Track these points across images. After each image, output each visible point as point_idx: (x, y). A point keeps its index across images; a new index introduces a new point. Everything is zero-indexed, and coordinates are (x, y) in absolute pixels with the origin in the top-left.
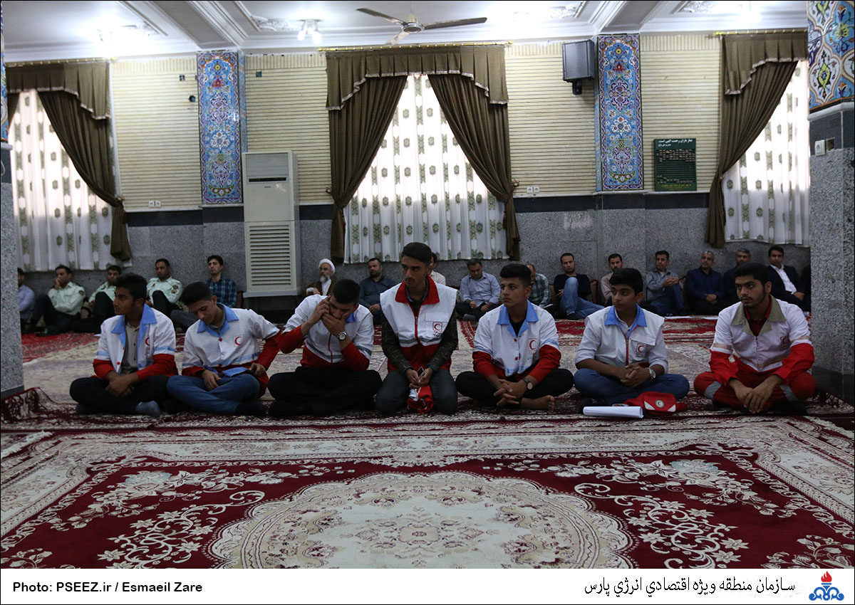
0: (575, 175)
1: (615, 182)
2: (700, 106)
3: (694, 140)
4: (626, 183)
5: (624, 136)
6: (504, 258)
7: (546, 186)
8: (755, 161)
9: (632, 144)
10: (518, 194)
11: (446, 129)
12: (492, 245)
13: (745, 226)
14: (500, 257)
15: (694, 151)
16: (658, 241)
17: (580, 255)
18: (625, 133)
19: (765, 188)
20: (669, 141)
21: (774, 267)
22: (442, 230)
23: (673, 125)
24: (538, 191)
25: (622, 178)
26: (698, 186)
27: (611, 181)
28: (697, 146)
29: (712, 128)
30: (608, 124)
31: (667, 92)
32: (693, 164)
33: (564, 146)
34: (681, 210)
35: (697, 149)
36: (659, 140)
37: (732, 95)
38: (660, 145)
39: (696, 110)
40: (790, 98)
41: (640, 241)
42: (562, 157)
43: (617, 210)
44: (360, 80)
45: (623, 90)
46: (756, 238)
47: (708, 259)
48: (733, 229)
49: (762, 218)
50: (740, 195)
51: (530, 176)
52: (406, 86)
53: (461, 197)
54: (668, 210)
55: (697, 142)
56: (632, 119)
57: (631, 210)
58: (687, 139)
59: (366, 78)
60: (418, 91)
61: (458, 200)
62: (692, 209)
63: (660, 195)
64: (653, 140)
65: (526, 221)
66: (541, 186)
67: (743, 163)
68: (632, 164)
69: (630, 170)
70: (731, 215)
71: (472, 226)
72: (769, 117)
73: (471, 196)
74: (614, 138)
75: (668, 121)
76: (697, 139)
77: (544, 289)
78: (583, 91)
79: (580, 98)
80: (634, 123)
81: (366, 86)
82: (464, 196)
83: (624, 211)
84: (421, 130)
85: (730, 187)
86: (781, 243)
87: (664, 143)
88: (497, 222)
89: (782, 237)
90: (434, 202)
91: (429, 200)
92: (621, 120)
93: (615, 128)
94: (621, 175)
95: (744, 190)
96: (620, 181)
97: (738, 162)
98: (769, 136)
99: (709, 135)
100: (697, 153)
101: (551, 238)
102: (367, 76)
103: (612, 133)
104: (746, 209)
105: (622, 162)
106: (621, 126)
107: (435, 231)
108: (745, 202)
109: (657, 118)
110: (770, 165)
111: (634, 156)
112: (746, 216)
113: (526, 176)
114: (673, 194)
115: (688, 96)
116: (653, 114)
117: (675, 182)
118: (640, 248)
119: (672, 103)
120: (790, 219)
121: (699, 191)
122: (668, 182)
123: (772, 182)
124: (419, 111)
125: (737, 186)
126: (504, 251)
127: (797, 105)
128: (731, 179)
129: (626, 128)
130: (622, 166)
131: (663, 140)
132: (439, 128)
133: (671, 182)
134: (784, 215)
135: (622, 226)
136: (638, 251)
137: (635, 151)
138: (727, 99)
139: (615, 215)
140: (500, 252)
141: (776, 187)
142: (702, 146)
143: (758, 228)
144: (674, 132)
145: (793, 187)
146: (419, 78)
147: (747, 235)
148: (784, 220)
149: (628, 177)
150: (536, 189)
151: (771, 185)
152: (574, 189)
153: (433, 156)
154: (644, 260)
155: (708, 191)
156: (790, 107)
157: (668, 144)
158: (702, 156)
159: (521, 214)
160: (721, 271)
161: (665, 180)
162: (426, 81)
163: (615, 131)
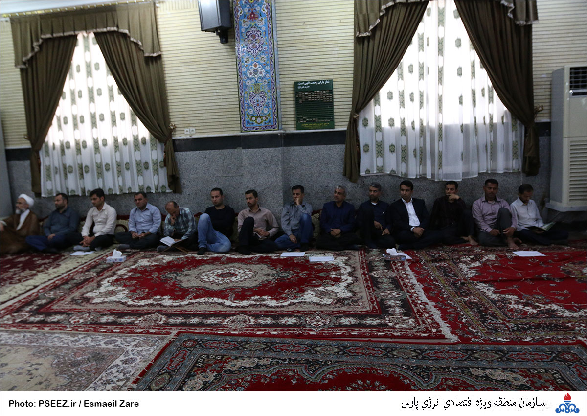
0: (225, 117)
1: (253, 124)
2: (337, 49)
3: (331, 81)
4: (263, 124)
5: (260, 81)
6: (167, 191)
7: (201, 128)
8: (389, 100)
9: (267, 88)
10: (178, 136)
11: (112, 81)
12: (156, 180)
13: (379, 162)
14: (164, 191)
15: (331, 92)
16: (301, 175)
17: (233, 189)
18: (260, 78)
19: (398, 125)
20: (307, 84)
21: (404, 201)
22: (113, 169)
23: (312, 68)
24: (194, 132)
25: (259, 120)
26: (336, 124)
27: (248, 122)
28: (334, 87)
29: (348, 69)
30: (244, 70)
31: (305, 37)
32: (331, 104)
33: (215, 91)
34: (322, 147)
35: (334, 90)
36: (298, 82)
37: (364, 38)
38: (299, 87)
39: (333, 53)
40: (421, 38)
41: (276, 178)
42: (213, 101)
43: (255, 150)
44: (38, 41)
45: (257, 38)
46: (389, 173)
47: (338, 193)
48: (368, 163)
49: (394, 154)
50: (374, 131)
51: (186, 119)
52: (77, 44)
53: (128, 139)
54: (309, 147)
55: (334, 83)
56: (266, 64)
57: (268, 149)
58: (324, 81)
59: (42, 39)
60: (87, 48)
61: (125, 142)
62: (332, 146)
63: (302, 134)
64: (293, 82)
65: (186, 159)
66: (196, 128)
67: (377, 102)
68: (267, 106)
69: (265, 112)
70: (366, 151)
71: (138, 164)
72: (401, 57)
73: (136, 139)
74: (250, 83)
75: (307, 64)
76: (334, 80)
77: (188, 221)
78: (229, 40)
79: (227, 47)
80: (268, 68)
81: (44, 46)
82: (130, 139)
83: (262, 150)
84: (90, 82)
85: (366, 124)
86: (412, 177)
87: (303, 85)
88: (159, 160)
89: (413, 170)
90: (105, 144)
91: (100, 143)
92: (255, 66)
93: (251, 74)
94: (257, 117)
95: (378, 127)
96: (257, 123)
97: (373, 101)
98: (401, 76)
99: (346, 76)
100: (334, 93)
101: (207, 173)
102: (43, 36)
103: (248, 78)
104: (380, 146)
105: (258, 105)
106: (256, 71)
107: (107, 170)
108: (379, 139)
109: (297, 62)
110: (402, 103)
111: (269, 99)
112: (380, 152)
113: (182, 119)
114: (313, 132)
115: (325, 39)
116: (293, 59)
117: (314, 121)
118: (277, 184)
119: (311, 47)
120: (421, 155)
121: (337, 129)
122: (307, 121)
123: (404, 119)
124: (88, 66)
125: (372, 124)
126: (166, 185)
127: (428, 45)
128: (367, 117)
129: (261, 73)
130: (258, 108)
131: (302, 82)
132: (105, 80)
133: (311, 121)
134: (415, 150)
135: (260, 164)
136: (275, 187)
137: (269, 94)
138: (359, 41)
139: (253, 154)
140: (163, 186)
141: (408, 124)
142: (340, 86)
143: (391, 163)
144: (313, 75)
145: (425, 124)
146: (88, 37)
147: (381, 169)
148: (415, 156)
149: (264, 118)
150: (192, 131)
151: (403, 123)
152: (224, 130)
153: (102, 105)
154: (281, 194)
155: (345, 128)
156: (421, 47)
157: (307, 86)
158: (340, 96)
159: (181, 153)
160: (357, 203)
161: (304, 120)
162: (93, 39)
163: (251, 76)
